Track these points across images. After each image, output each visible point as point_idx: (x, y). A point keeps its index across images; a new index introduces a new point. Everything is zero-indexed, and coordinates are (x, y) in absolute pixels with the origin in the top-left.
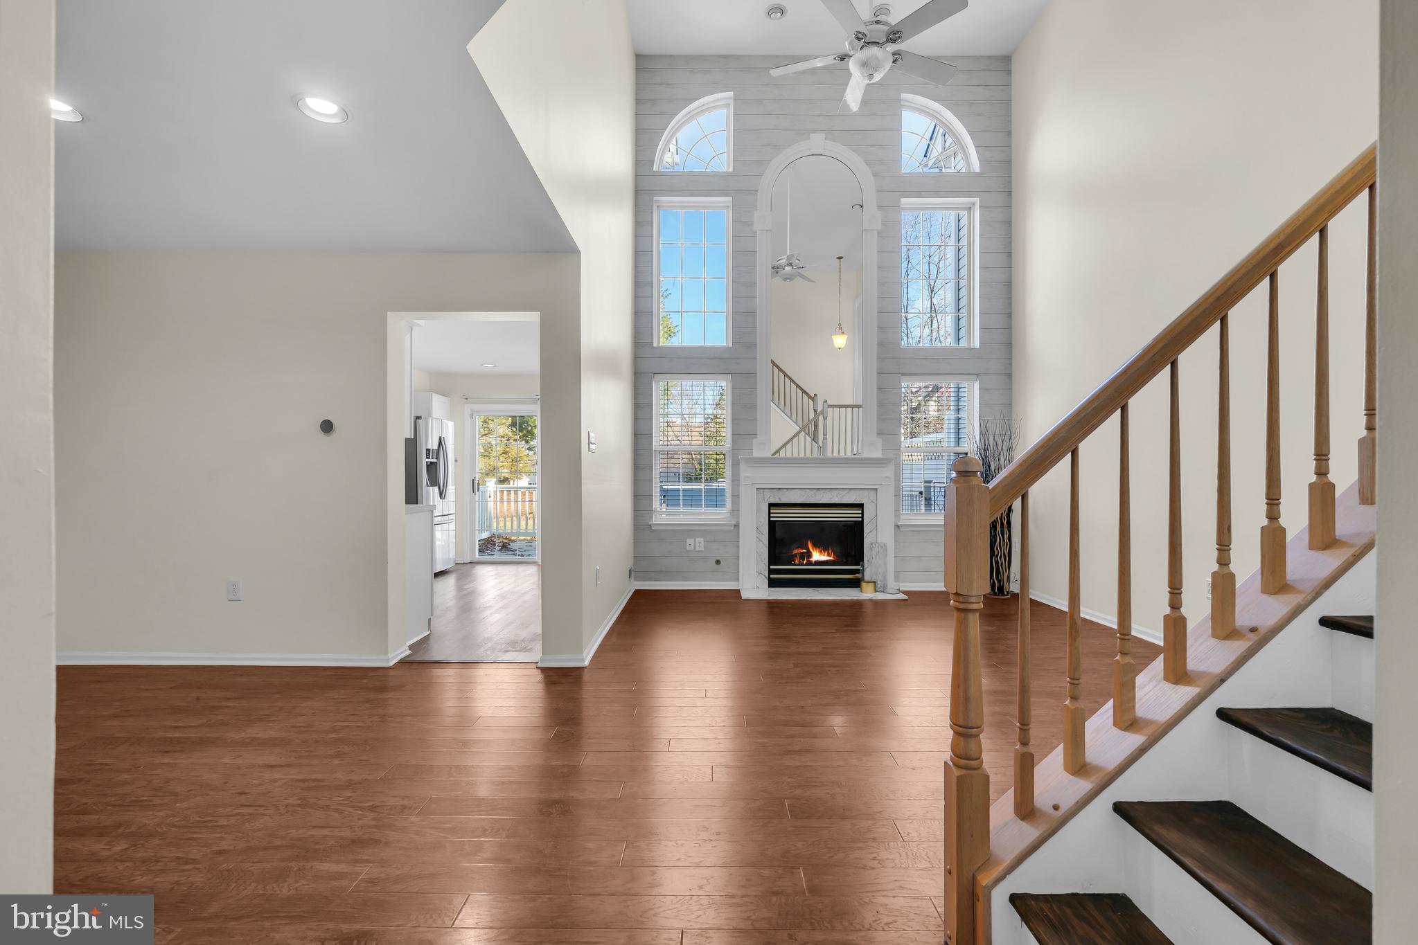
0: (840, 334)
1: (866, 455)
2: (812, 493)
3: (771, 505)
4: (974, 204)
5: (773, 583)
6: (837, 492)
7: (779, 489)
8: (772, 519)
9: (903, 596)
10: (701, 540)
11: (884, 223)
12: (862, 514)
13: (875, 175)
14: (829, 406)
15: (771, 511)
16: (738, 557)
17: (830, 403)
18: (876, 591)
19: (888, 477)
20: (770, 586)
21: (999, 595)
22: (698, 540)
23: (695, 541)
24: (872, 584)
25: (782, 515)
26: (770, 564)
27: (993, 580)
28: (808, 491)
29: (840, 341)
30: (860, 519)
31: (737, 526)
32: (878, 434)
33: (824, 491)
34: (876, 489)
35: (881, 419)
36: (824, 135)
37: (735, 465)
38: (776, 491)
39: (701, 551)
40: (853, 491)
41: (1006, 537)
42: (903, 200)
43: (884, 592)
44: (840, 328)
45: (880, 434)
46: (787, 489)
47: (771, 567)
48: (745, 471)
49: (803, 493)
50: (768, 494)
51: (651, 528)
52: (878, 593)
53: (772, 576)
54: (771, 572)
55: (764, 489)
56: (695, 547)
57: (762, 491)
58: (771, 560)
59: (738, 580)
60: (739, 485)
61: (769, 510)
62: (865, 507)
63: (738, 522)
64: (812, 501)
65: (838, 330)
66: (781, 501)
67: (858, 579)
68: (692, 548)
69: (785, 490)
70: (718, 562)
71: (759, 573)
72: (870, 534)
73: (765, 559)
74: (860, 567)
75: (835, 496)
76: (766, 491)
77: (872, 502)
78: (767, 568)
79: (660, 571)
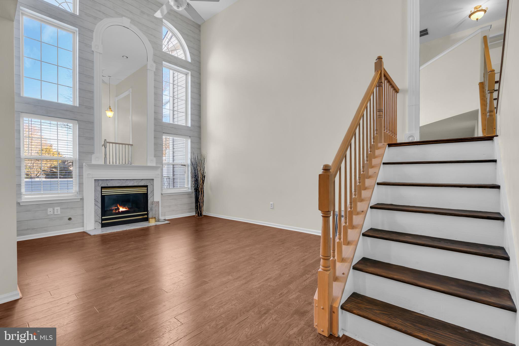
0: (110, 111)
1: (149, 164)
2: (124, 181)
3: (102, 188)
4: (188, 73)
5: (103, 225)
6: (136, 181)
7: (107, 180)
8: (102, 194)
9: (167, 222)
10: (59, 208)
11: (156, 69)
12: (147, 190)
13: (153, 47)
14: (108, 142)
15: (102, 191)
17: (107, 141)
18: (156, 221)
19: (158, 174)
20: (102, 227)
21: (200, 216)
22: (56, 208)
23: (54, 209)
24: (154, 219)
25: (107, 192)
26: (102, 216)
28: (122, 181)
29: (110, 114)
30: (146, 192)
31: (82, 199)
32: (154, 156)
33: (130, 180)
34: (153, 179)
35: (155, 150)
36: (129, 20)
37: (81, 167)
38: (105, 181)
39: (59, 214)
40: (143, 180)
41: (203, 195)
42: (164, 62)
43: (159, 221)
44: (110, 108)
45: (155, 156)
46: (111, 180)
47: (103, 218)
48: (86, 172)
49: (120, 181)
50: (100, 182)
51: (20, 204)
52: (156, 222)
53: (103, 222)
54: (102, 220)
55: (98, 180)
56: (54, 212)
57: (97, 181)
58: (103, 215)
59: (83, 226)
60: (83, 178)
61: (101, 190)
62: (148, 187)
63: (83, 197)
64: (124, 185)
65: (109, 109)
66: (108, 185)
67: (146, 218)
68: (52, 213)
69: (110, 180)
70: (70, 219)
71: (96, 222)
72: (151, 198)
73: (99, 214)
74: (146, 213)
75: (135, 182)
76: (99, 181)
77: (152, 184)
78: (101, 218)
79: (28, 229)
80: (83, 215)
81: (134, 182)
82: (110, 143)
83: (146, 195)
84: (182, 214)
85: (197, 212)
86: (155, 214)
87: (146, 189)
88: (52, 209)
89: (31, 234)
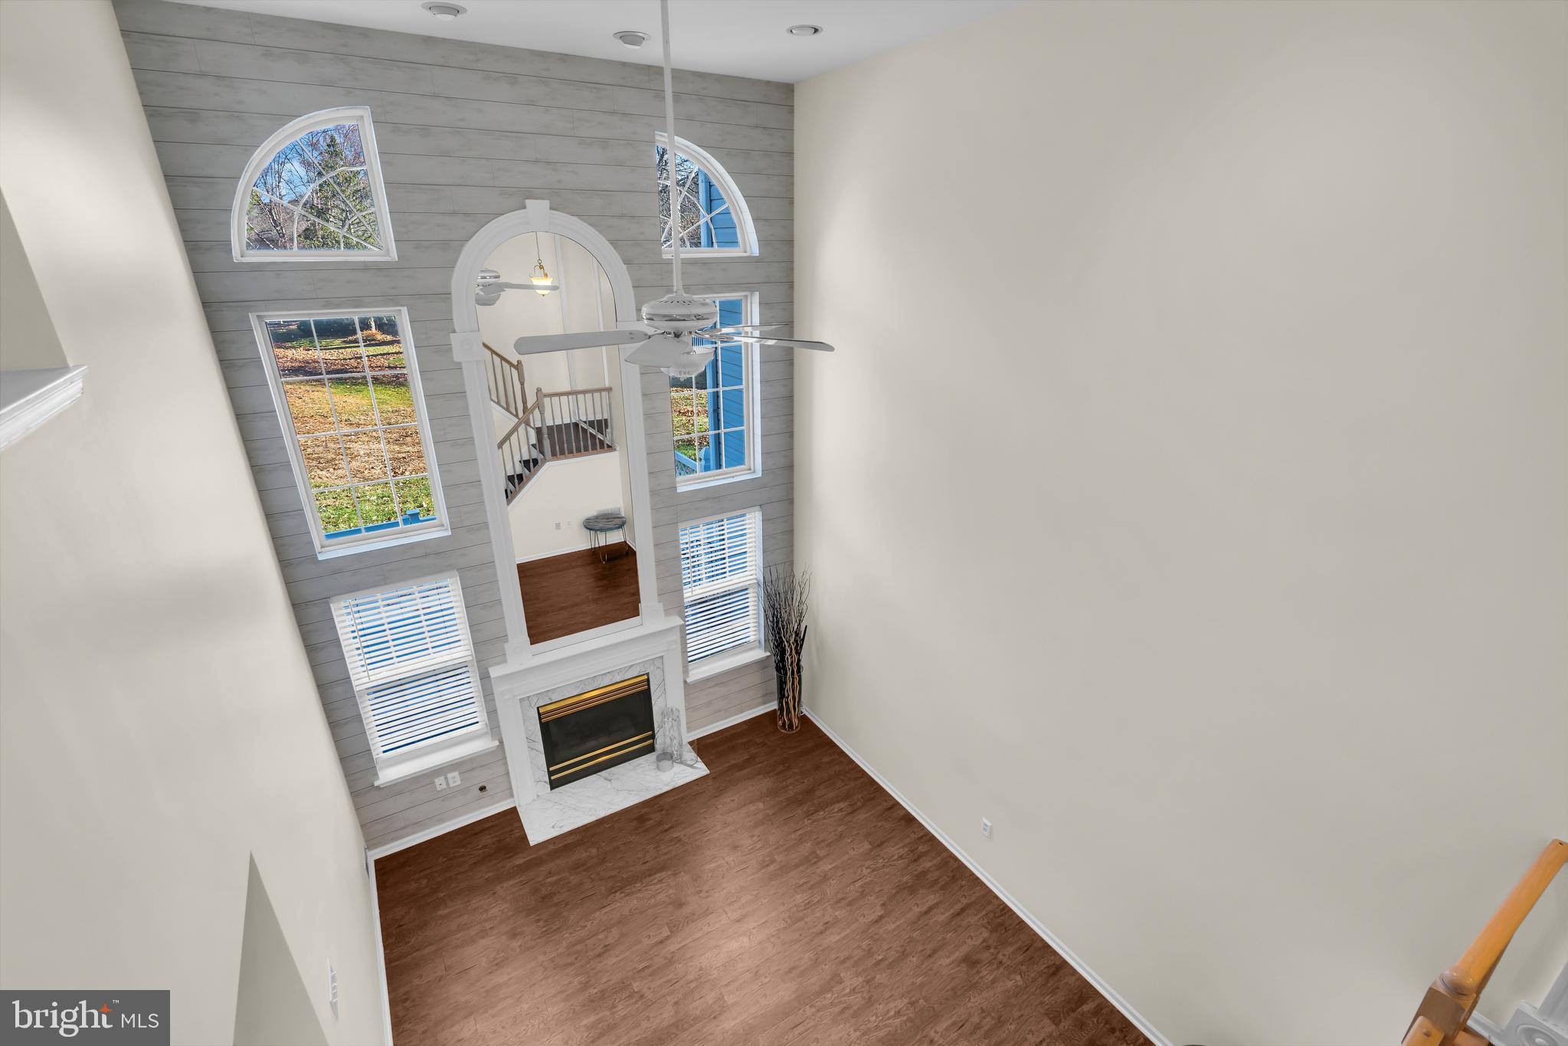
2: (588, 681)
3: (540, 708)
5: (555, 785)
6: (618, 671)
7: (548, 691)
8: (543, 720)
9: (700, 770)
10: (456, 774)
13: (627, 262)
15: (541, 715)
16: (508, 773)
19: (673, 641)
20: (552, 788)
21: (789, 730)
22: (450, 776)
23: (446, 778)
26: (549, 765)
28: (583, 681)
30: (646, 687)
31: (501, 749)
32: (658, 596)
33: (602, 675)
34: (661, 657)
35: (661, 578)
36: (546, 203)
38: (543, 694)
39: (459, 785)
40: (639, 665)
41: (796, 682)
43: (681, 762)
46: (558, 687)
47: (551, 769)
49: (578, 684)
50: (534, 697)
51: (379, 789)
53: (552, 778)
54: (550, 774)
55: (528, 697)
56: (448, 784)
57: (526, 700)
58: (550, 763)
59: (512, 796)
60: (494, 700)
61: (539, 714)
62: (650, 675)
63: (502, 742)
64: (590, 688)
66: (552, 700)
67: (650, 746)
68: (444, 786)
69: (555, 690)
70: (482, 789)
71: (538, 783)
72: (659, 700)
73: (542, 764)
75: (616, 675)
76: (531, 698)
77: (658, 668)
78: (546, 773)
79: (405, 827)
80: (508, 774)
81: (614, 676)
83: (645, 694)
85: (782, 719)
86: (666, 743)
87: (646, 680)
88: (442, 778)
89: (414, 833)
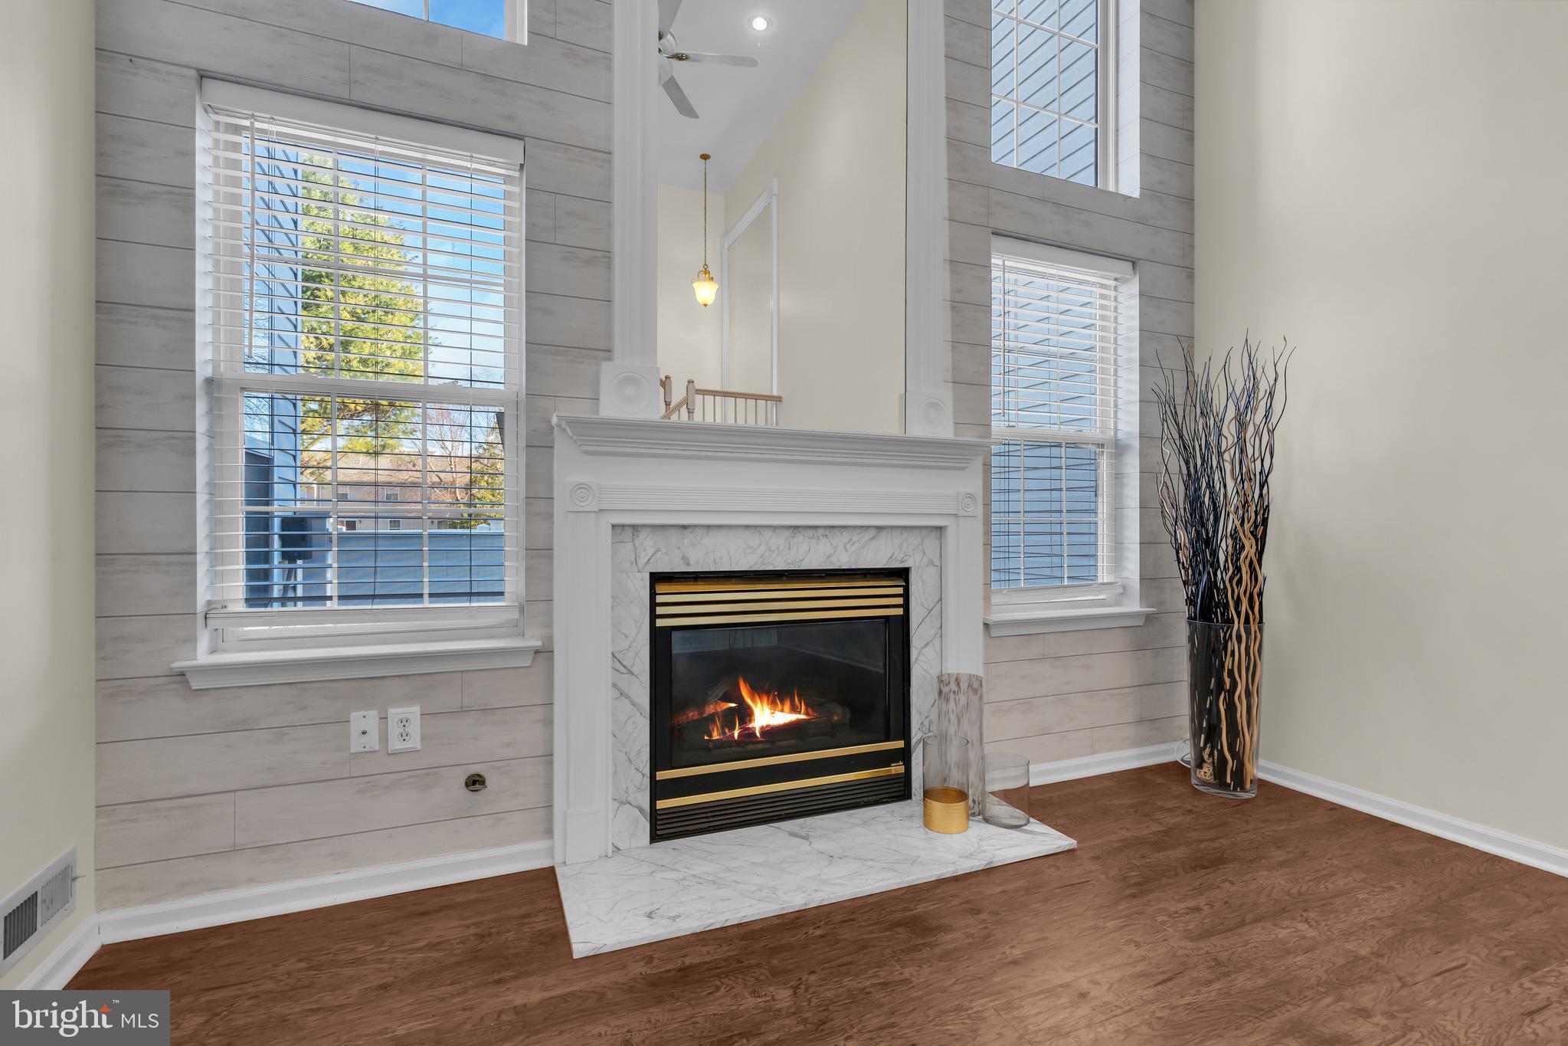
0: (705, 280)
1: (918, 430)
2: (778, 539)
3: (657, 578)
5: (664, 828)
6: (845, 536)
7: (684, 527)
8: (660, 623)
10: (414, 711)
12: (906, 595)
15: (659, 599)
16: (551, 753)
18: (969, 821)
19: (966, 496)
20: (655, 837)
21: (1235, 789)
22: (395, 712)
23: (384, 718)
24: (962, 802)
25: (685, 609)
26: (656, 764)
27: (1221, 752)
28: (768, 534)
29: (706, 292)
30: (900, 611)
31: (544, 653)
33: (811, 532)
34: (940, 529)
37: (538, 445)
38: (673, 532)
39: (415, 751)
40: (884, 533)
41: (1255, 646)
43: (985, 820)
44: (706, 271)
46: (708, 527)
47: (661, 775)
48: (569, 470)
49: (753, 539)
50: (647, 542)
51: (187, 682)
53: (661, 804)
54: (658, 790)
55: (635, 528)
56: (384, 738)
57: (629, 533)
58: (660, 757)
59: (549, 832)
60: (550, 516)
61: (653, 594)
62: (913, 577)
63: (549, 639)
64: (780, 566)
65: (702, 276)
66: (688, 564)
67: (897, 777)
68: (373, 742)
69: (700, 532)
70: (475, 782)
71: (622, 803)
72: (925, 651)
73: (639, 752)
74: (900, 744)
75: (841, 546)
76: (643, 534)
77: (931, 563)
78: (647, 781)
79: (235, 850)
80: (549, 756)
81: (836, 548)
82: (704, 392)
83: (897, 631)
84: (1093, 753)
85: (1211, 754)
86: (964, 767)
87: (900, 591)
88: (373, 715)
89: (252, 881)
